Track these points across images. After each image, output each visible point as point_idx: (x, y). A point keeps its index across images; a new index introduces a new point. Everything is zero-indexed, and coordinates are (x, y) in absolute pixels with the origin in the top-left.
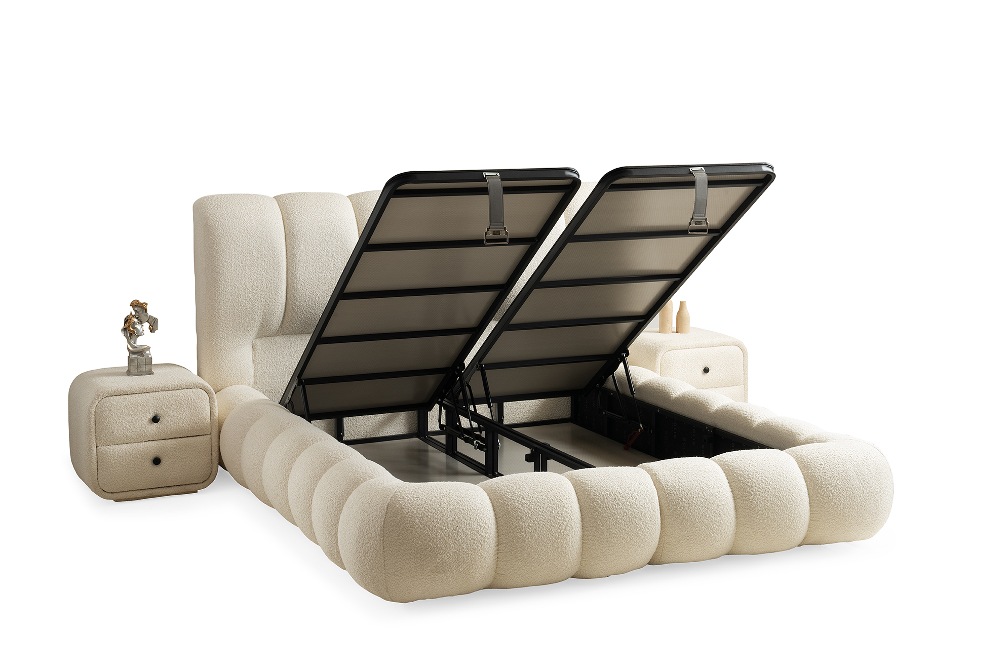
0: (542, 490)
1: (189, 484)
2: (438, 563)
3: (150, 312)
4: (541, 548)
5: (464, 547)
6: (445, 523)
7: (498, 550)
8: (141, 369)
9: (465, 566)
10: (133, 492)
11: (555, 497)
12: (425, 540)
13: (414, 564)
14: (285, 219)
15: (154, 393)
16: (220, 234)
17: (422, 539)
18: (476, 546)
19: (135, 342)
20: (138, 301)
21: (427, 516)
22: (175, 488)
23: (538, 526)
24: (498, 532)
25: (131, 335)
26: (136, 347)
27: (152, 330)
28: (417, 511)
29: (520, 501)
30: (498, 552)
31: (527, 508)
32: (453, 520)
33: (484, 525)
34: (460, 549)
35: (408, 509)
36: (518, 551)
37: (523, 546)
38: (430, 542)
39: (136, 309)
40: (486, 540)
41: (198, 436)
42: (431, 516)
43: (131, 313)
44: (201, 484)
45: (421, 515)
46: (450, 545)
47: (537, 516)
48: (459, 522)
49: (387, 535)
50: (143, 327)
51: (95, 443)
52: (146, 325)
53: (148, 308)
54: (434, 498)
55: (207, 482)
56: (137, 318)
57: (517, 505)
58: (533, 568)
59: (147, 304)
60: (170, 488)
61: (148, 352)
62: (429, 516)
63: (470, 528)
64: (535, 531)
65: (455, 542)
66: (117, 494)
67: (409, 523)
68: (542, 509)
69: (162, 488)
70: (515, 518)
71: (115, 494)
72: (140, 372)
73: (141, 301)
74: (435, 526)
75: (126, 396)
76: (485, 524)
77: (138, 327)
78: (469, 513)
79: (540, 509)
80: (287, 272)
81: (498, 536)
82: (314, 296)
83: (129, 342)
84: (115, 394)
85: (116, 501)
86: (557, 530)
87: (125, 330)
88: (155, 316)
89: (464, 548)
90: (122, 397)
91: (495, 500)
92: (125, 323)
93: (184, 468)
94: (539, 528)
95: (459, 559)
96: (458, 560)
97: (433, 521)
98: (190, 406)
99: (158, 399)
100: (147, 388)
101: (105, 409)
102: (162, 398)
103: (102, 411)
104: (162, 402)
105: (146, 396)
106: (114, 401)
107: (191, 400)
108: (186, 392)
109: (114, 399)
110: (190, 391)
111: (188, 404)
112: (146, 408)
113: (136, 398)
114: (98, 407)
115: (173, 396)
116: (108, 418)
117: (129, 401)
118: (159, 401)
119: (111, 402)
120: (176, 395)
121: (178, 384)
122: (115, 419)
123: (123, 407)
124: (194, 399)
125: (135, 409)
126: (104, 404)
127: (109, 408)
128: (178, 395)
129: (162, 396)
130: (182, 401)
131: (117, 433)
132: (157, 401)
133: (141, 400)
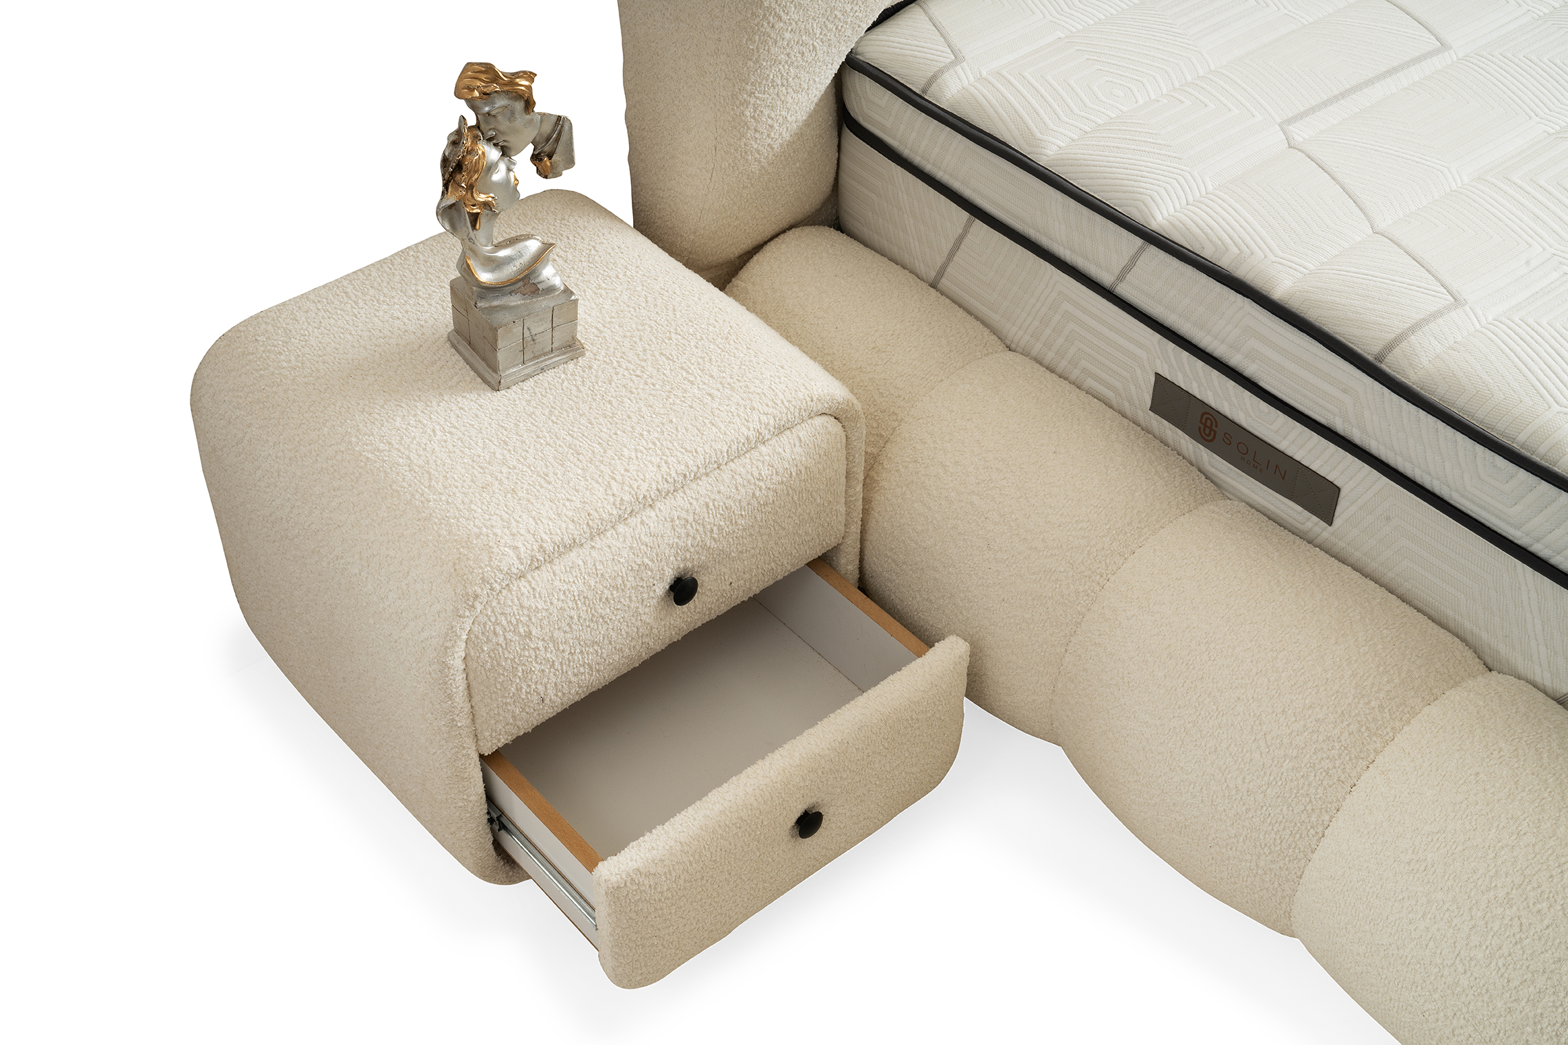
8: (538, 347)
20: (488, 69)
25: (473, 219)
26: (502, 262)
39: (484, 101)
43: (463, 119)
56: (487, 137)
59: (531, 76)
72: (535, 359)
73: (504, 66)
90: (558, 564)
98: (796, 498)
99: (691, 519)
100: (647, 494)
101: (505, 639)
102: (705, 510)
103: (493, 650)
104: (704, 527)
105: (642, 523)
106: (535, 597)
107: (799, 473)
108: (779, 454)
109: (534, 589)
110: (792, 442)
111: (791, 492)
112: (652, 571)
113: (613, 549)
114: (477, 637)
115: (737, 488)
116: (524, 665)
117: (589, 574)
118: (693, 523)
119: (526, 603)
120: (750, 477)
121: (750, 433)
122: (548, 655)
123: (570, 604)
124: (806, 468)
125: (615, 592)
126: (497, 623)
127: (522, 630)
128: (756, 474)
129: (702, 501)
130: (771, 493)
131: (557, 696)
132: (689, 527)
133: (631, 548)
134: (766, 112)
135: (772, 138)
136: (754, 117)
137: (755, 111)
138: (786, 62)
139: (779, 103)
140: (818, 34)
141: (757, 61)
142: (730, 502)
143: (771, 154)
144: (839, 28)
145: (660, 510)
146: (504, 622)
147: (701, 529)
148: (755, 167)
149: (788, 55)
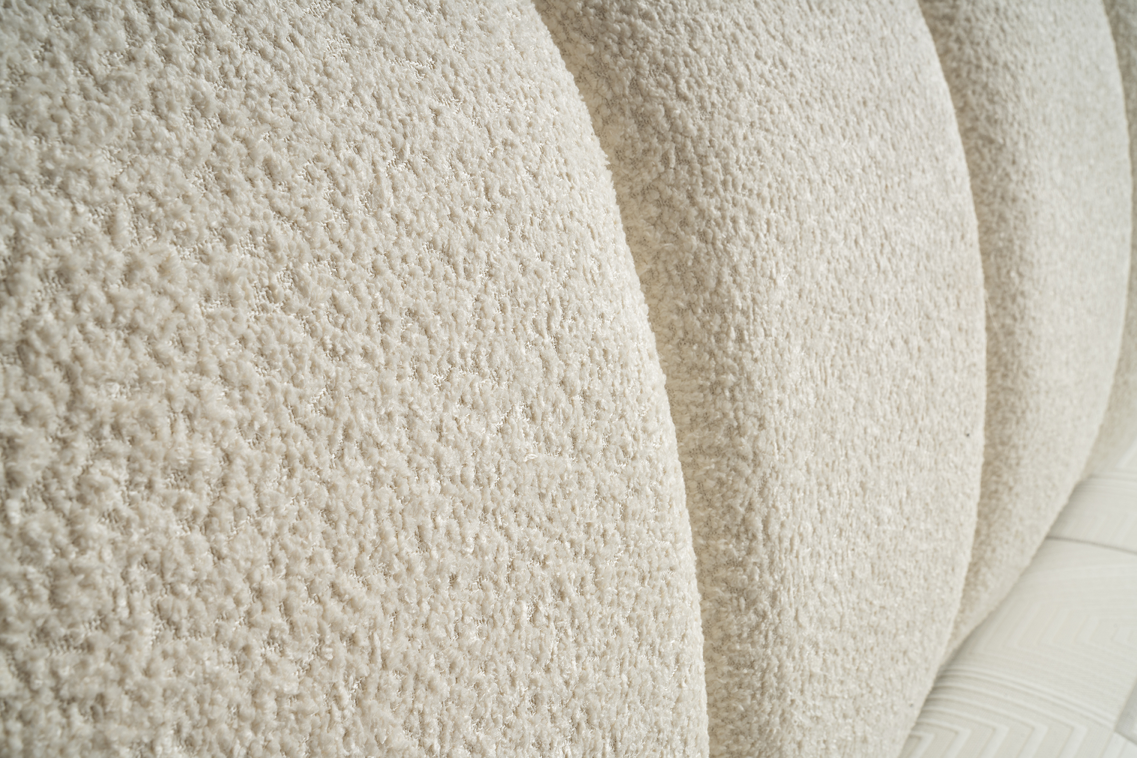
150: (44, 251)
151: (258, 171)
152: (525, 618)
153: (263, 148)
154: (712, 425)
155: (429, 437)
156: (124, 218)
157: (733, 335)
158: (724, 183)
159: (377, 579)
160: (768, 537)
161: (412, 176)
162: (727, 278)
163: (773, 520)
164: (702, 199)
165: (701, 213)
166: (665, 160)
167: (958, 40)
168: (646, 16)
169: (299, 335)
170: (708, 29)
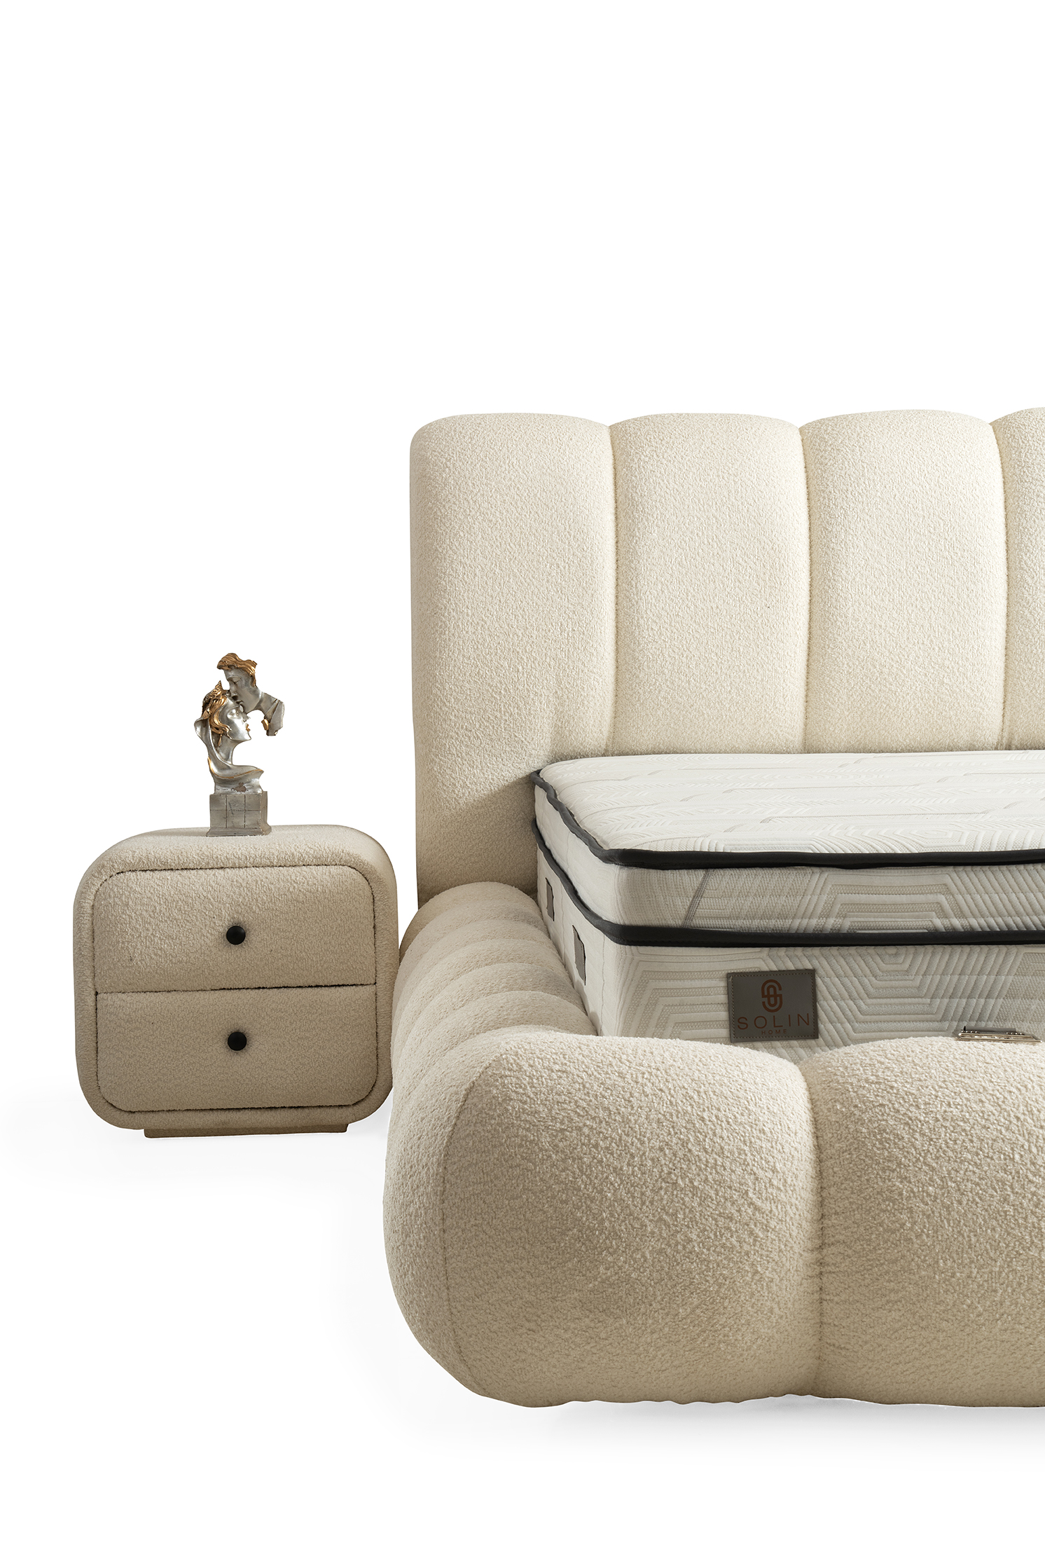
0: (987, 1085)
1: (319, 1107)
2: (603, 1282)
3: (265, 684)
4: (966, 1271)
5: (694, 1237)
6: (632, 1156)
7: (821, 1263)
8: (236, 820)
9: (696, 1302)
10: (181, 1115)
11: (1031, 1112)
12: (566, 1202)
13: (528, 1278)
14: (619, 468)
15: (236, 871)
16: (450, 497)
17: (554, 1197)
18: (733, 1240)
19: (228, 756)
20: (234, 655)
21: (579, 1129)
22: (283, 1113)
23: (957, 1195)
24: (821, 1204)
25: (217, 737)
26: (229, 768)
27: (271, 728)
28: (550, 1111)
29: (903, 1110)
30: (820, 1269)
31: (923, 1135)
32: (661, 1149)
33: (770, 1174)
34: (677, 1243)
35: (525, 1103)
36: (887, 1272)
37: (903, 1256)
38: (579, 1208)
39: (232, 674)
40: (773, 1224)
41: (343, 985)
42: (591, 1128)
43: (220, 685)
44: (350, 1109)
45: (562, 1123)
46: (643, 1226)
47: (956, 1165)
48: (680, 1154)
49: (453, 1180)
50: (248, 722)
51: (90, 985)
52: (256, 717)
53: (258, 673)
54: (614, 1077)
55: (364, 1104)
56: (234, 698)
57: (891, 1122)
58: (941, 1336)
59: (254, 664)
60: (273, 1113)
61: (255, 781)
62: (586, 1130)
63: (717, 1177)
64: (944, 1213)
65: (661, 1219)
66: (142, 1116)
67: (521, 1146)
68: (977, 1144)
69: (253, 1112)
70: (878, 1163)
71: (137, 1115)
72: (234, 827)
73: (243, 656)
74: (601, 1162)
75: (167, 873)
76: (774, 1170)
77: (239, 722)
78: (718, 1131)
79: (968, 1144)
80: (617, 597)
81: (823, 1216)
82: (684, 659)
83: (212, 756)
84: (141, 866)
85: (150, 1134)
86: (1025, 1219)
87: (204, 723)
88: (275, 694)
89: (690, 1240)
90: (157, 874)
91: (826, 1103)
92: (204, 707)
93: (304, 1065)
94: (960, 1202)
95: (674, 1273)
96: (670, 1278)
97: (596, 1146)
98: (320, 908)
99: (244, 884)
100: (219, 857)
101: (114, 902)
102: (254, 884)
103: (107, 906)
104: (252, 894)
105: (214, 875)
106: (136, 884)
107: (324, 892)
108: (312, 873)
109: (138, 879)
110: (324, 871)
111: (317, 902)
112: (213, 906)
113: (191, 880)
114: (100, 895)
115: (278, 880)
116: (121, 924)
117: (172, 886)
118: (245, 889)
119: (130, 884)
120: (289, 877)
121: (295, 853)
122: (138, 926)
123: (156, 898)
124: (330, 891)
125: (186, 907)
126: (112, 890)
127: (123, 899)
128: (293, 878)
129: (254, 878)
130: (301, 895)
131: (142, 963)
132: (242, 889)
133: (202, 885)
134: (448, 771)
135: (457, 795)
136: (439, 773)
137: (440, 769)
138: (457, 739)
139: (457, 768)
140: (477, 726)
141: (435, 732)
142: (272, 886)
143: (458, 808)
144: (495, 728)
145: (228, 873)
146: (116, 890)
147: (250, 894)
148: (447, 813)
149: (457, 734)
150: (482, 492)
151: (516, 489)
152: (548, 566)
153: (518, 485)
154: (626, 559)
155: (534, 531)
156: (493, 490)
157: (635, 541)
158: (642, 511)
159: (518, 547)
160: (636, 588)
161: (545, 493)
162: (636, 530)
163: (638, 584)
164: (634, 514)
165: (633, 516)
166: (629, 504)
167: (824, 498)
168: (636, 477)
169: (514, 509)
170: (651, 480)
